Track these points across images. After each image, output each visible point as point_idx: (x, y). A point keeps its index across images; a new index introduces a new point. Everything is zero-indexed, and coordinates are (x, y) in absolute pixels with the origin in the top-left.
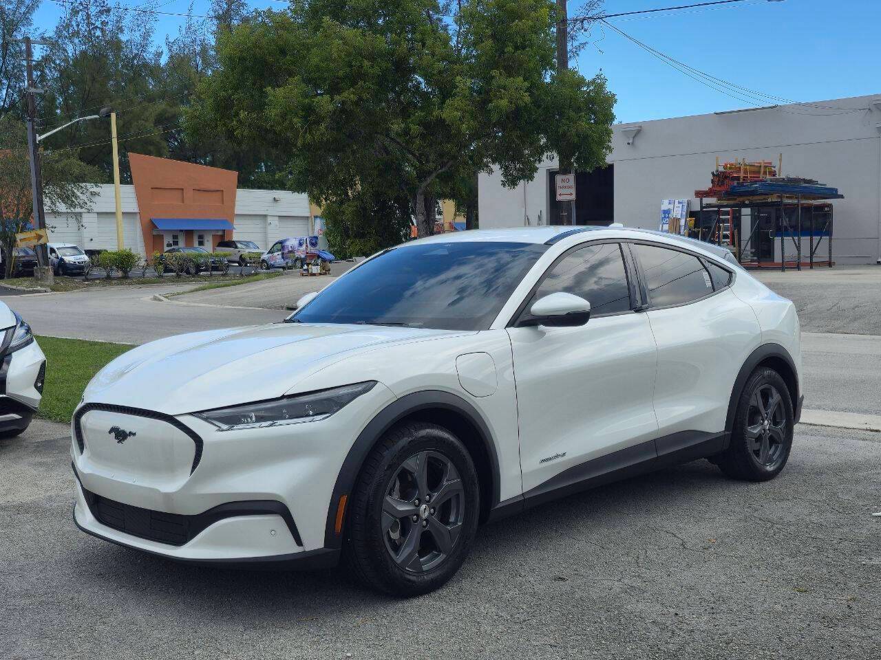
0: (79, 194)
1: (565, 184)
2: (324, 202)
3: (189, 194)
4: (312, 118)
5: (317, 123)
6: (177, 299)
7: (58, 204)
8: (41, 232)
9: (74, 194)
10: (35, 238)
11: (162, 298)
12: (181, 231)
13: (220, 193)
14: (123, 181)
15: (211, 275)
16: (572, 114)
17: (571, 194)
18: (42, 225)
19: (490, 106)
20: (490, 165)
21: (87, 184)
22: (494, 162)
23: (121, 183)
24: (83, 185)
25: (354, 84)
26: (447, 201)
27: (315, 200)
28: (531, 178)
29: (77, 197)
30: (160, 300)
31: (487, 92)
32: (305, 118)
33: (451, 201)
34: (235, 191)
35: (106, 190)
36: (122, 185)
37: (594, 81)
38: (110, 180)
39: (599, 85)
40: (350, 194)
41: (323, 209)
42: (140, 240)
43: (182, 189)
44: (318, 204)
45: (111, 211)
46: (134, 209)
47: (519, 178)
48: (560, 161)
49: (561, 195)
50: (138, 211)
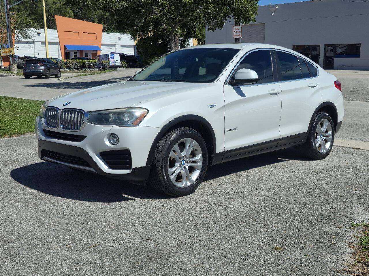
0: (29, 33)
1: (237, 30)
2: (138, 39)
3: (81, 34)
6: (67, 80)
7: (20, 37)
8: (11, 49)
9: (26, 33)
10: (8, 52)
11: (61, 79)
12: (78, 51)
13: (95, 34)
14: (49, 27)
15: (87, 70)
17: (240, 35)
18: (12, 46)
21: (33, 29)
24: (31, 29)
27: (133, 37)
29: (28, 34)
34: (101, 35)
36: (48, 29)
38: (43, 27)
40: (149, 35)
41: (137, 42)
42: (60, 54)
43: (78, 32)
44: (135, 39)
45: (43, 41)
46: (57, 40)
47: (216, 27)
48: (235, 19)
49: (235, 35)
50: (59, 41)
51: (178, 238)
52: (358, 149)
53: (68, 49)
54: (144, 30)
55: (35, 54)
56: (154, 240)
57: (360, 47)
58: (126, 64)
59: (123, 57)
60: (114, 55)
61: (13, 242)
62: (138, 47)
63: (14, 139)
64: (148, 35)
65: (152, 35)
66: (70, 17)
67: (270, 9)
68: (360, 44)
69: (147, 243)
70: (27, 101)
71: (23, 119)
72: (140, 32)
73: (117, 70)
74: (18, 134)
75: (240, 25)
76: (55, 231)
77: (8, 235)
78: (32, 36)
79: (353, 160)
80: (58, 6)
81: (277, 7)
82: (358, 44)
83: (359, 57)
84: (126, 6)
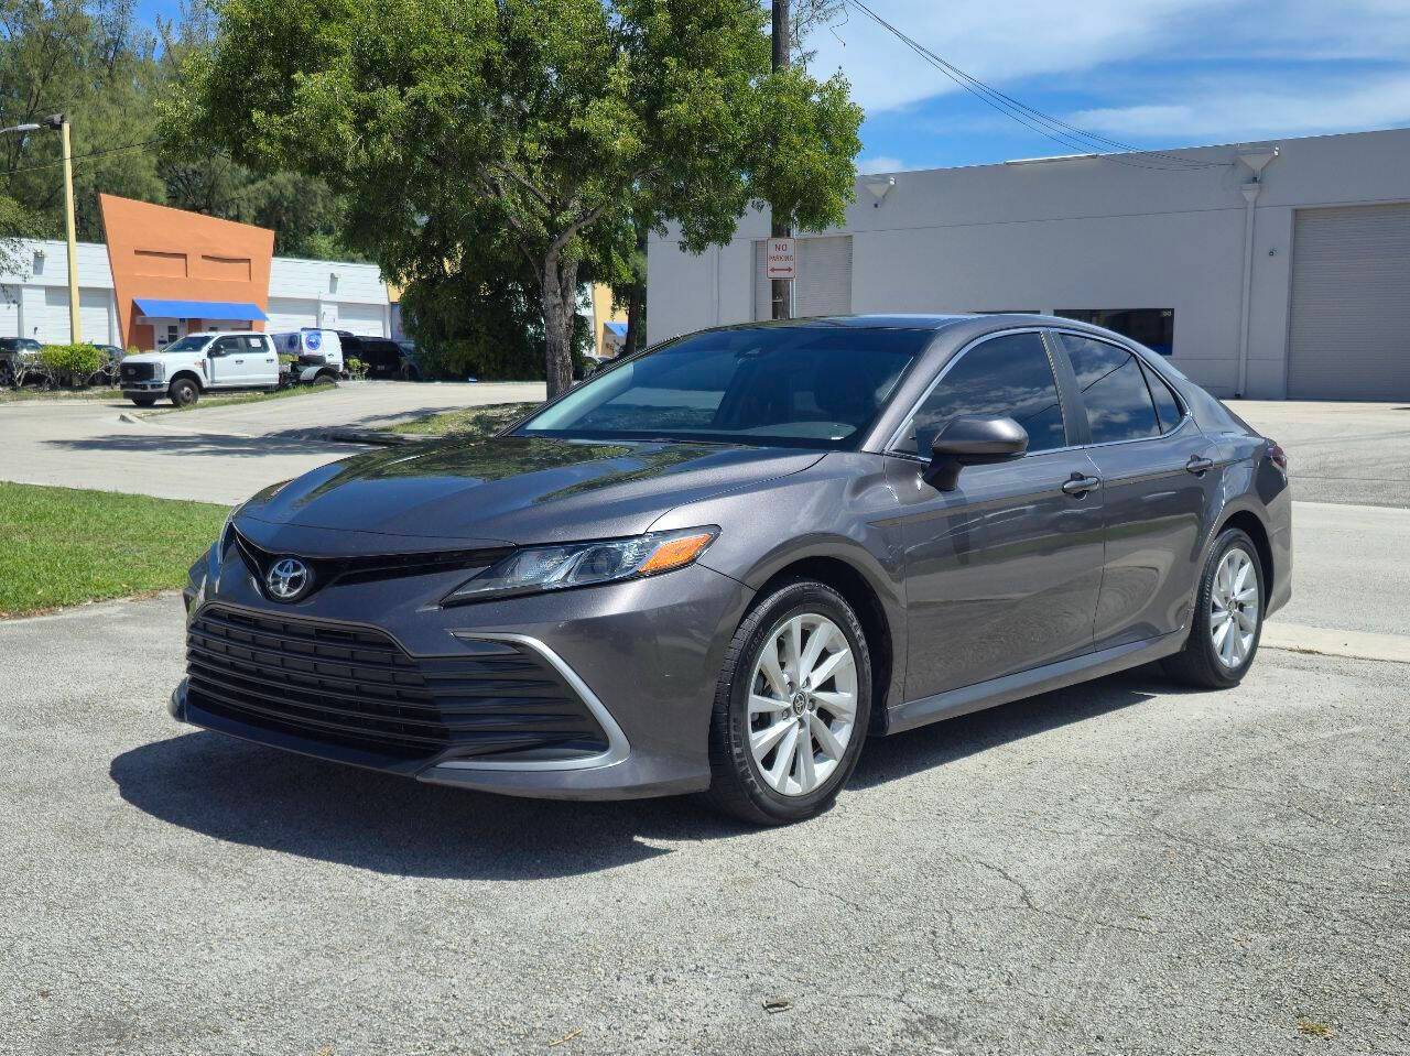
1: (781, 253)
2: (405, 280)
3: (195, 261)
4: (370, 125)
5: (380, 131)
6: (156, 421)
11: (134, 419)
12: (182, 320)
13: (246, 265)
14: (83, 236)
16: (795, 138)
17: (790, 270)
19: (662, 114)
20: (664, 221)
21: (24, 239)
22: (669, 216)
23: (79, 238)
24: (16, 238)
25: (439, 68)
26: (598, 285)
27: (390, 274)
28: (726, 240)
30: (130, 421)
31: (658, 93)
32: (359, 126)
33: (605, 286)
34: (267, 265)
35: (53, 250)
36: (79, 243)
37: (829, 86)
38: (59, 232)
39: (837, 91)
40: (447, 268)
41: (403, 291)
42: (116, 331)
43: (185, 256)
44: (396, 282)
45: (63, 285)
46: (106, 282)
47: (708, 239)
48: (773, 211)
49: (773, 270)
50: (111, 285)
51: (890, 994)
52: (1310, 652)
53: (148, 314)
54: (428, 249)
55: (20, 329)
56: (801, 1007)
57: (1171, 318)
58: (362, 369)
59: (350, 344)
60: (319, 334)
61: (218, 1031)
62: (407, 309)
63: (41, 625)
64: (443, 268)
65: (457, 270)
66: (152, 201)
67: (870, 187)
68: (1172, 310)
69: (779, 1021)
70: (38, 491)
71: (45, 552)
72: (413, 258)
73: (336, 387)
74: (51, 605)
75: (789, 235)
76: (373, 981)
77: (181, 1000)
78: (20, 262)
79: (1330, 692)
80: (108, 164)
81: (892, 183)
82: (1169, 310)
83: (1170, 353)
84: (396, 158)
